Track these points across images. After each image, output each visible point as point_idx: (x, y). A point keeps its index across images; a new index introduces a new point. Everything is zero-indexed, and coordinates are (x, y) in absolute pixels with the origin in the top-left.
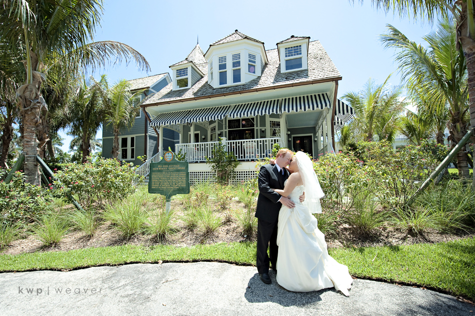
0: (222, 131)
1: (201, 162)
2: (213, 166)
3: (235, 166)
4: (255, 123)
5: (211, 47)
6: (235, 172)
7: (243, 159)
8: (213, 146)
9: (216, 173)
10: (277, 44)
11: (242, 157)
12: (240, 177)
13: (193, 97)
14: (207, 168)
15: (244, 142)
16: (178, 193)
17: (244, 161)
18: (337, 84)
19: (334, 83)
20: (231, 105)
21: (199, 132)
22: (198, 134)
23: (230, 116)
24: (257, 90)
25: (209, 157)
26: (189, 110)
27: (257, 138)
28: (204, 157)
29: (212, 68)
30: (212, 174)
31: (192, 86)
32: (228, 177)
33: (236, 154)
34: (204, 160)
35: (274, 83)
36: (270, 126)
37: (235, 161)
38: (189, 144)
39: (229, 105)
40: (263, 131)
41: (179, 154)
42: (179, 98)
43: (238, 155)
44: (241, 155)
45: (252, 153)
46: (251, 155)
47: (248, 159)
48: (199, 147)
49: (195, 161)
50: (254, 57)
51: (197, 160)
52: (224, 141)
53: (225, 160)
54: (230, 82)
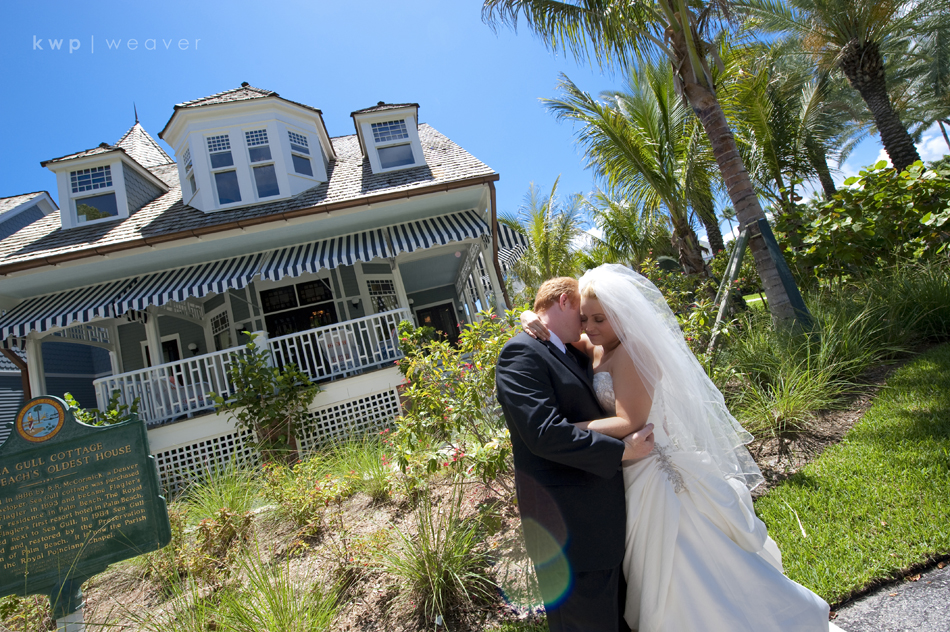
0: (248, 320)
1: (197, 415)
2: (241, 416)
3: (309, 400)
4: (332, 289)
5: (180, 112)
6: (311, 415)
7: (326, 376)
8: (230, 361)
9: (254, 433)
10: (353, 115)
11: (321, 371)
12: (333, 422)
13: (141, 237)
14: (222, 425)
15: (320, 333)
16: (115, 560)
17: (328, 380)
18: (493, 189)
19: (486, 188)
20: (263, 252)
21: (176, 336)
22: (175, 341)
23: (267, 275)
24: (328, 209)
25: (221, 393)
26: (132, 278)
27: (344, 319)
28: (205, 397)
29: (190, 166)
30: (240, 437)
31: (133, 213)
32: (293, 433)
33: (305, 368)
34: (206, 407)
35: (363, 192)
36: (368, 292)
37: (306, 386)
38: (147, 370)
39: (256, 253)
40: (356, 305)
41: (110, 408)
42: (86, 246)
43: (309, 370)
44: (317, 368)
45: (348, 357)
46: (346, 361)
47: (340, 372)
48: (183, 373)
49: (174, 415)
50: (303, 140)
51: (182, 413)
52: (261, 339)
53: (276, 389)
54: (249, 195)
